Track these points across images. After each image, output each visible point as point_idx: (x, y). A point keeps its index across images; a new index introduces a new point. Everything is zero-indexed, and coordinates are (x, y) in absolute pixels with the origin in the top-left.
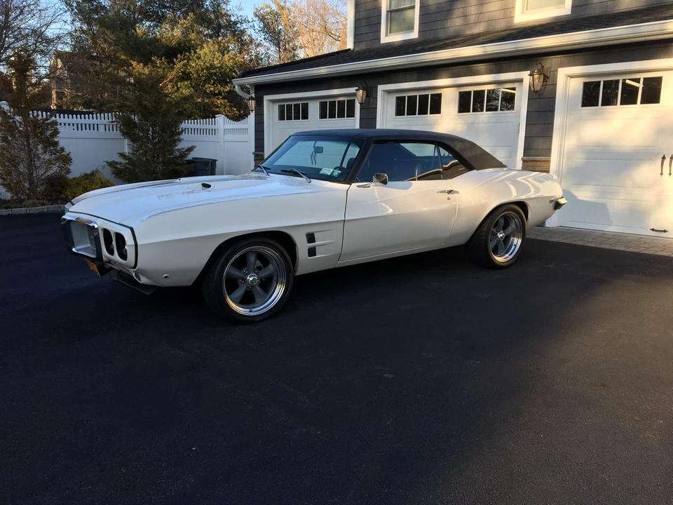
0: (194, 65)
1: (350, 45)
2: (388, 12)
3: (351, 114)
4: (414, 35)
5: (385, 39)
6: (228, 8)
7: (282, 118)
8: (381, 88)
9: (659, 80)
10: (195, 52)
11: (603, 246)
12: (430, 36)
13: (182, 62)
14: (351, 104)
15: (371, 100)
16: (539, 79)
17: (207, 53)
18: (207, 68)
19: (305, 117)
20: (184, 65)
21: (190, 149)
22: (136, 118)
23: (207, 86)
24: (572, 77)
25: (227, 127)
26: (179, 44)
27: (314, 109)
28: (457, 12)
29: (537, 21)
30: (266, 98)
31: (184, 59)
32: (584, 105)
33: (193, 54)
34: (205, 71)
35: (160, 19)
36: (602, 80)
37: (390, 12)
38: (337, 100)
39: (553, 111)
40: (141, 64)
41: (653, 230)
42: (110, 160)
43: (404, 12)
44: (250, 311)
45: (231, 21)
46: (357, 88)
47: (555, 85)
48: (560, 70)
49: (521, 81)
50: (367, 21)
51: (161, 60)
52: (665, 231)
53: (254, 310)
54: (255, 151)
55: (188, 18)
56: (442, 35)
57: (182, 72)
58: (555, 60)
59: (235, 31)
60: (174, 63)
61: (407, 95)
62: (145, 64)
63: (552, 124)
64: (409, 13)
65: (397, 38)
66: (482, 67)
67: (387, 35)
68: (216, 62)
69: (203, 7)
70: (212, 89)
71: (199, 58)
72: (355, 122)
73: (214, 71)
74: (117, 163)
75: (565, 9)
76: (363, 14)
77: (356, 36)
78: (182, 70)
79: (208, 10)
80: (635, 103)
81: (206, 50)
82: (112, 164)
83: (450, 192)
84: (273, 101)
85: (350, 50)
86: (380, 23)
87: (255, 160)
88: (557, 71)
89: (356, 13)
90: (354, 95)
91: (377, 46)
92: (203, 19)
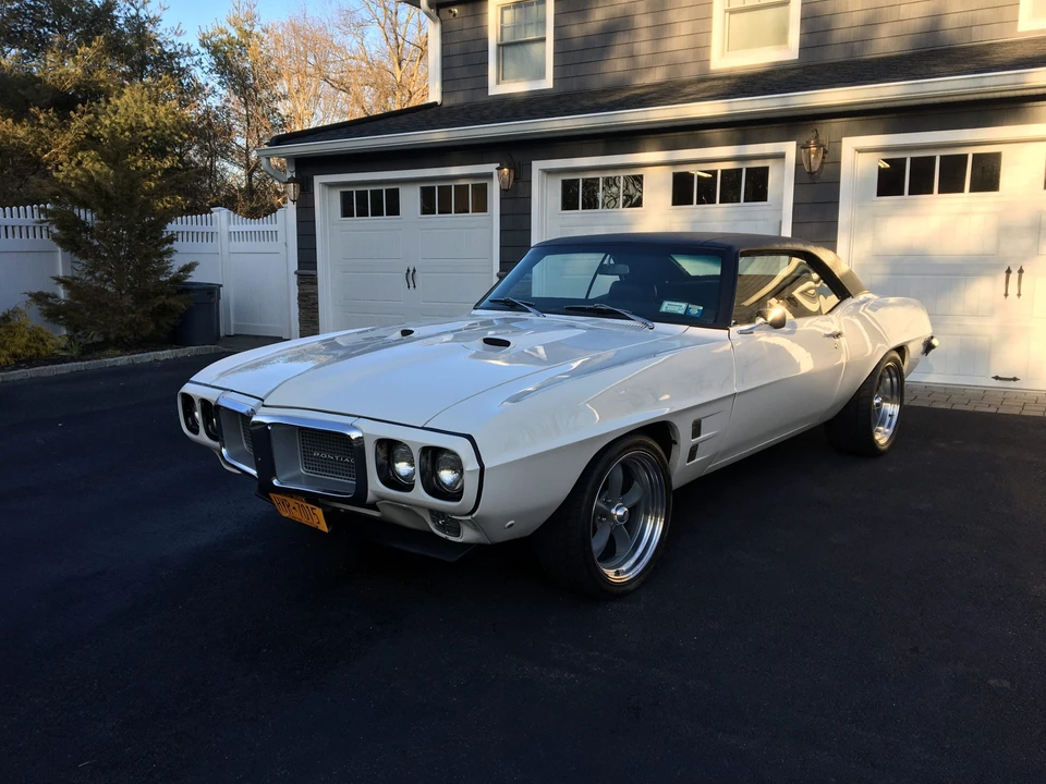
0: (107, 122)
1: (435, 96)
2: (499, 46)
3: (481, 206)
4: (548, 83)
5: (496, 89)
6: (160, 30)
7: (347, 212)
8: (537, 166)
9: (997, 157)
10: (108, 102)
11: (935, 405)
12: (574, 85)
13: (86, 118)
14: (481, 192)
15: (520, 184)
16: (816, 153)
17: (130, 105)
18: (131, 129)
19: (394, 210)
20: (89, 122)
21: (189, 268)
22: (86, 216)
23: (131, 158)
24: (860, 151)
25: (233, 228)
26: (77, 87)
27: (410, 199)
28: (619, 49)
29: (746, 68)
30: (318, 180)
31: (90, 112)
32: (879, 194)
33: (103, 105)
34: (127, 133)
35: (38, 46)
36: (908, 156)
37: (501, 46)
38: (453, 184)
39: (836, 203)
40: (10, 120)
41: (997, 378)
42: (35, 290)
43: (528, 47)
44: (617, 573)
45: (165, 53)
46: (498, 165)
47: (838, 163)
48: (844, 139)
49: (781, 156)
50: (464, 59)
51: (47, 112)
52: (1015, 379)
53: (624, 568)
54: (299, 268)
55: (94, 44)
56: (596, 84)
57: (85, 133)
58: (836, 125)
59: (173, 69)
60: (70, 119)
61: (581, 177)
62: (17, 120)
63: (836, 221)
64: (536, 48)
65: (517, 87)
66: (717, 133)
67: (498, 83)
68: (146, 119)
69: (113, 27)
70: (140, 163)
71: (115, 112)
72: (492, 220)
73: (144, 134)
74: (48, 296)
75: (789, 51)
76: (456, 48)
77: (444, 81)
78: (86, 131)
79: (123, 32)
80: (961, 190)
81: (127, 97)
82: (39, 298)
83: (838, 335)
84: (331, 186)
85: (436, 103)
86: (486, 63)
87: (299, 284)
88: (841, 142)
89: (443, 45)
90: (489, 176)
91: (482, 99)
92: (116, 48)
